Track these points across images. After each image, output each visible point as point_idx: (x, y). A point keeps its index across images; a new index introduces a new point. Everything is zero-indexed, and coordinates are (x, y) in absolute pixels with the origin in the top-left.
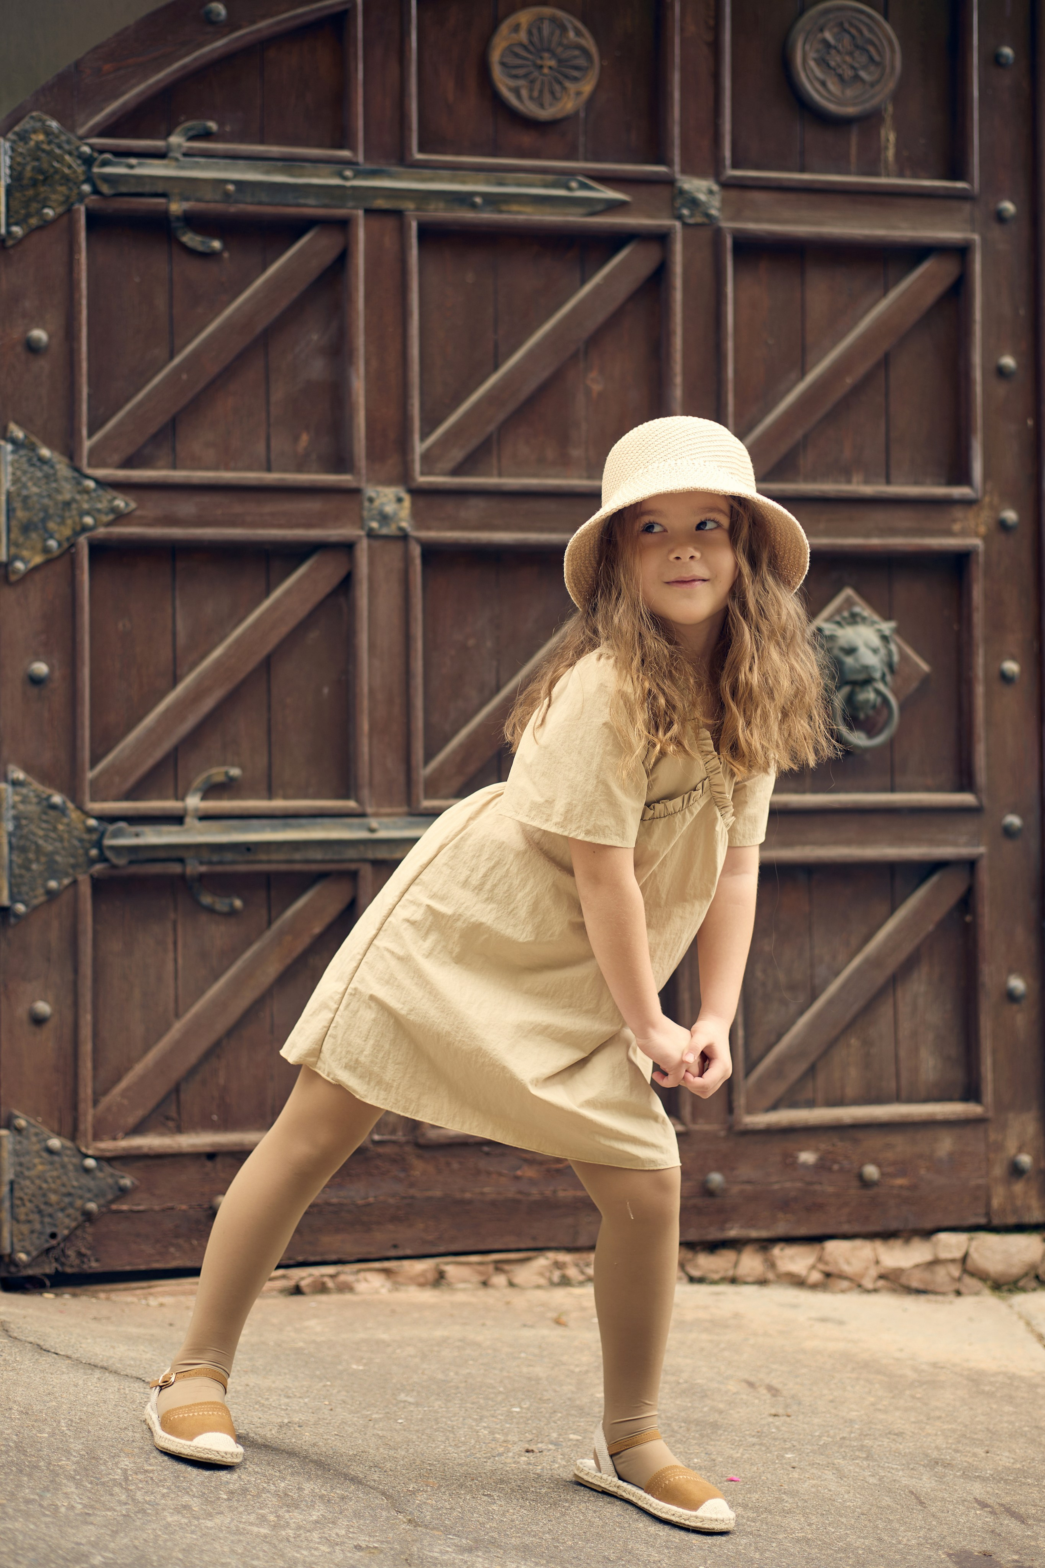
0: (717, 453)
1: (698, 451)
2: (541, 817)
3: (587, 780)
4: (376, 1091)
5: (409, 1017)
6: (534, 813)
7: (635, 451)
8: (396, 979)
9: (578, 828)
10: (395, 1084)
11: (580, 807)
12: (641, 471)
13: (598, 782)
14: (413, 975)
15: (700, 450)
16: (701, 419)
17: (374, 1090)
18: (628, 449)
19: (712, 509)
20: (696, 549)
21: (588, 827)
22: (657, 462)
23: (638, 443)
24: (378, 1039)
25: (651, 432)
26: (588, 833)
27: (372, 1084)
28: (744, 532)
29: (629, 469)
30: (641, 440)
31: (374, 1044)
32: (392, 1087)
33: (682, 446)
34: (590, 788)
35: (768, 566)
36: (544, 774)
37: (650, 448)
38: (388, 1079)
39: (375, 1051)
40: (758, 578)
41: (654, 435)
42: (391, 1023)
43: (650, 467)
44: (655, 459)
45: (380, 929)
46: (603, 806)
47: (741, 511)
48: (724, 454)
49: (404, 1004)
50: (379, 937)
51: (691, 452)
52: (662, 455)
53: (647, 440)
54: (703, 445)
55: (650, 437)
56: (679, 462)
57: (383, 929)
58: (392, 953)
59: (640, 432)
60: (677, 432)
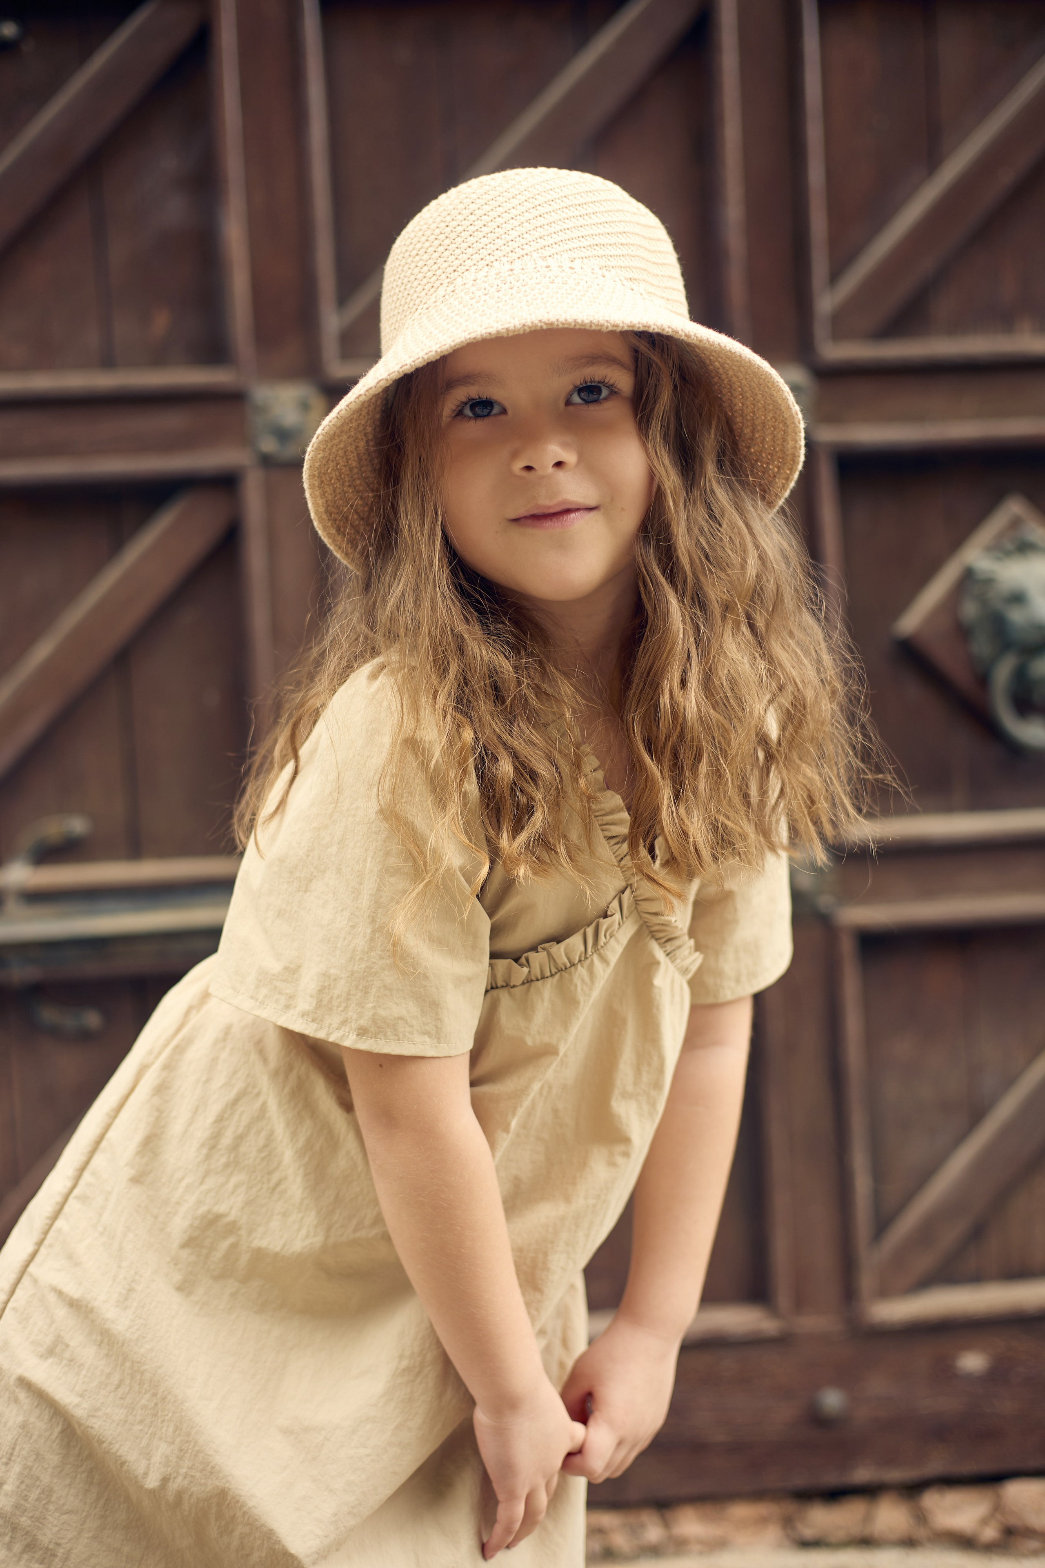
0: (597, 240)
1: (557, 238)
2: (277, 1001)
3: (353, 927)
4: (23, 1562)
5: (91, 1422)
6: (264, 991)
7: (431, 250)
8: (67, 1346)
9: (344, 1022)
10: (61, 1550)
11: (343, 982)
12: (441, 291)
13: (373, 932)
14: (99, 1338)
15: (562, 236)
16: (565, 172)
17: (19, 1560)
18: (419, 246)
19: (594, 359)
20: (564, 445)
21: (363, 1022)
22: (473, 269)
23: (437, 231)
24: (30, 1464)
25: (461, 206)
26: (362, 1032)
27: (17, 1547)
28: (665, 399)
29: (420, 288)
30: (443, 225)
31: (21, 1473)
32: (54, 1555)
33: (523, 230)
34: (360, 942)
35: (720, 465)
36: (280, 914)
37: (459, 240)
38: (46, 1541)
39: (23, 1487)
40: (696, 493)
41: (468, 212)
42: (55, 1434)
43: (459, 281)
44: (469, 263)
45: (40, 1244)
46: (389, 977)
47: (655, 357)
48: (613, 240)
49: (82, 1396)
50: (38, 1259)
51: (542, 243)
52: (484, 252)
53: (455, 223)
54: (569, 224)
55: (460, 217)
56: (518, 264)
57: (46, 1242)
58: (60, 1293)
59: (441, 209)
60: (515, 202)
